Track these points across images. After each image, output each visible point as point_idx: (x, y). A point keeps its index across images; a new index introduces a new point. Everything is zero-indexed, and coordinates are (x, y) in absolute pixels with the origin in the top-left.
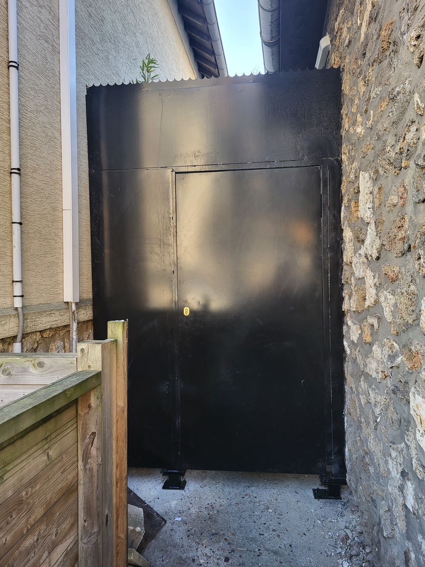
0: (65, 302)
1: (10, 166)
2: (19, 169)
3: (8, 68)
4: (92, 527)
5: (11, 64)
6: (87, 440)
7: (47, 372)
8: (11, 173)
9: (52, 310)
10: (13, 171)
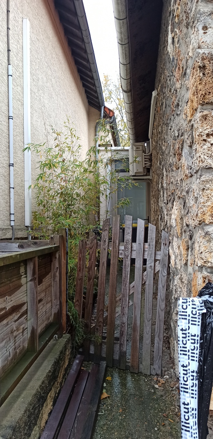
0: (26, 226)
1: (9, 162)
2: (13, 164)
3: (9, 119)
4: (57, 303)
5: (10, 117)
6: (55, 270)
7: (38, 246)
8: (10, 166)
9: (22, 229)
10: (10, 165)
